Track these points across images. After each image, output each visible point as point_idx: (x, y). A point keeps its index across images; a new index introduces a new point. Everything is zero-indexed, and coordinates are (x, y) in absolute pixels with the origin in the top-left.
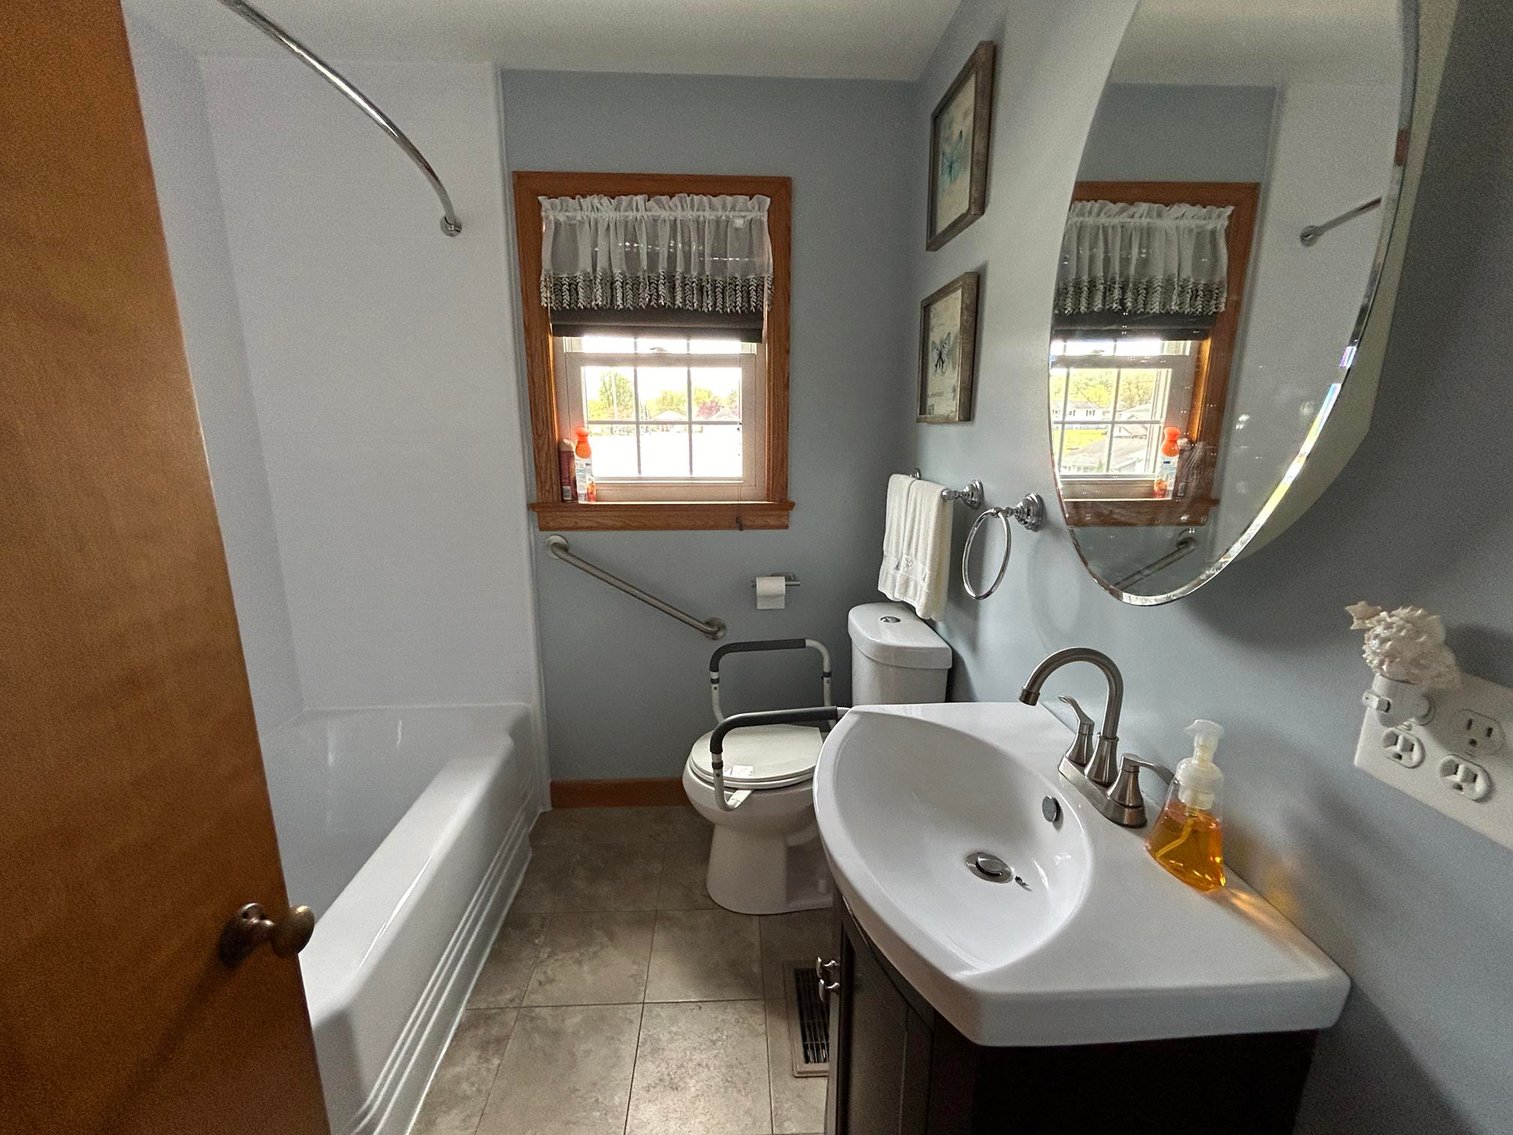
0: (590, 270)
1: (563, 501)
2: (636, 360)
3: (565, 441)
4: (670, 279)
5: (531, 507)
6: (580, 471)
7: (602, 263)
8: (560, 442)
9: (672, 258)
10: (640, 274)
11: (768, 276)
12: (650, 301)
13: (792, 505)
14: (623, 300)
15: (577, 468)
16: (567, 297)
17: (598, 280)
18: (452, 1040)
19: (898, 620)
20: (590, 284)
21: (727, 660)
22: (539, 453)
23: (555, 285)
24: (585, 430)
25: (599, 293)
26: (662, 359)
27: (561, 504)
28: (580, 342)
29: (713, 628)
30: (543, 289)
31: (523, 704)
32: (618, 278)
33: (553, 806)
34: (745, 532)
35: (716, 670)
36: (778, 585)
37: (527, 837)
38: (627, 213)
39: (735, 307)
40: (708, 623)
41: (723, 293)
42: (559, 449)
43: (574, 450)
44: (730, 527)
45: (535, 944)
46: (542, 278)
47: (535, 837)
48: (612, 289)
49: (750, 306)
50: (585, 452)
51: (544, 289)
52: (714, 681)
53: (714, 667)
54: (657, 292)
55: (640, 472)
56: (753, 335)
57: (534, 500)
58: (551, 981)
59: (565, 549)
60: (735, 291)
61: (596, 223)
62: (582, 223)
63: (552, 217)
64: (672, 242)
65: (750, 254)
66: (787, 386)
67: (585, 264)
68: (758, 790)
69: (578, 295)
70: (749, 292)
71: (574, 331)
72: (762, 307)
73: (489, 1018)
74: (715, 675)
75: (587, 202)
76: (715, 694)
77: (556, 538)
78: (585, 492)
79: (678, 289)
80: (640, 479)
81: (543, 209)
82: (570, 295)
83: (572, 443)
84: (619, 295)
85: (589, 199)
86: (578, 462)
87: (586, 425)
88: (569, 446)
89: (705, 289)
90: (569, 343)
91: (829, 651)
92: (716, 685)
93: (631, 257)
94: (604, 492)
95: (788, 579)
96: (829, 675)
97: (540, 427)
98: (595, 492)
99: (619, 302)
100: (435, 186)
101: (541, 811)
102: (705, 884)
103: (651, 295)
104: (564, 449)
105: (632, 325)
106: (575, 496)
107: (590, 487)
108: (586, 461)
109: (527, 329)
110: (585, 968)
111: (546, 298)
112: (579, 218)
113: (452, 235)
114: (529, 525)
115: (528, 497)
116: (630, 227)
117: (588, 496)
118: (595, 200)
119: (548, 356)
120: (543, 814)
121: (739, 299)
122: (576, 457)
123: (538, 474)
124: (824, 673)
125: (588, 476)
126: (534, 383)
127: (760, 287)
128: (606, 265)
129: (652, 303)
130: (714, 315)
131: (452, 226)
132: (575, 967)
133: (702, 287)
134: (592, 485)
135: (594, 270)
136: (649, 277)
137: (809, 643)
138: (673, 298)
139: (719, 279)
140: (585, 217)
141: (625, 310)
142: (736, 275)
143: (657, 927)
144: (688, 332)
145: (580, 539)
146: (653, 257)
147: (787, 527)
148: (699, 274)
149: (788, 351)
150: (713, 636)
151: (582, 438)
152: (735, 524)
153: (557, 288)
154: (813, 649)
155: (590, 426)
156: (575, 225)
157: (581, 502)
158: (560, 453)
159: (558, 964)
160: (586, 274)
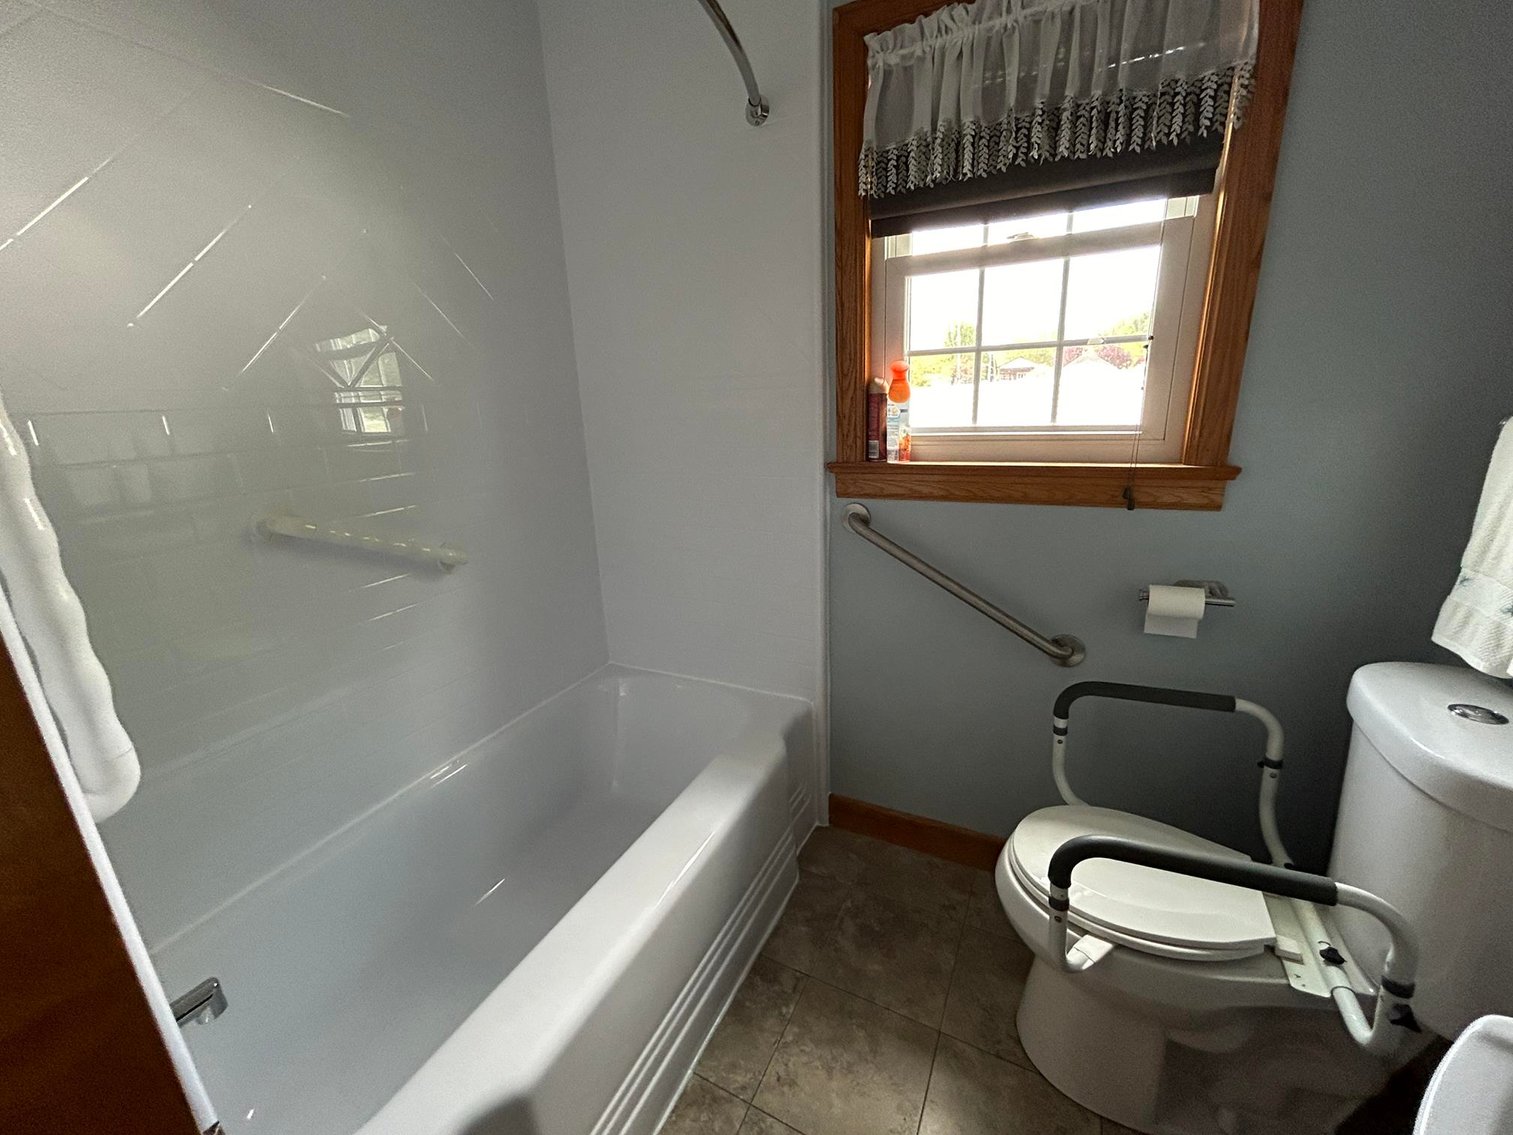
0: (927, 128)
1: (869, 460)
2: (984, 258)
3: (877, 380)
4: (1053, 115)
5: (829, 467)
6: (892, 419)
7: (946, 113)
8: (871, 381)
9: (1059, 79)
10: (1003, 119)
11: (1244, 65)
12: (1015, 156)
13: (1237, 471)
14: (973, 165)
15: (890, 415)
16: (893, 178)
17: (938, 141)
18: (673, 1112)
19: (1501, 720)
20: (926, 148)
21: (1082, 705)
22: (842, 398)
23: (878, 163)
24: (904, 364)
25: (938, 160)
26: (1024, 250)
27: (867, 464)
28: (907, 242)
29: (1063, 650)
30: (862, 172)
31: (804, 699)
32: (969, 131)
33: (830, 822)
34: (1140, 514)
35: (1064, 715)
36: (1193, 602)
37: (795, 859)
38: (991, 23)
39: (1168, 135)
40: (1056, 642)
41: (1147, 118)
42: (868, 391)
43: (887, 392)
44: (1111, 503)
45: (781, 1013)
46: (862, 156)
47: (805, 859)
48: (957, 151)
49: (1198, 127)
50: (901, 394)
51: (864, 171)
52: (1058, 731)
53: (1061, 710)
54: (1028, 141)
55: (975, 418)
56: (1195, 182)
57: (833, 458)
58: (792, 1084)
59: (865, 521)
60: (1172, 104)
61: (943, 56)
62: (922, 59)
63: (881, 64)
64: (1062, 50)
65: (1210, 35)
66: (1256, 263)
67: (921, 121)
68: (1125, 948)
69: (907, 171)
70: (1198, 104)
71: (900, 226)
72: (1223, 124)
73: (715, 1099)
74: (1061, 723)
75: (930, 23)
76: (1059, 751)
77: (859, 509)
78: (897, 448)
79: (1066, 127)
80: (975, 429)
81: (870, 53)
82: (897, 174)
83: (885, 383)
84: (968, 156)
85: (934, 16)
86: (892, 407)
87: (906, 358)
88: (882, 387)
89: (1114, 115)
90: (893, 246)
91: (1281, 722)
92: (1062, 738)
93: (992, 95)
94: (923, 449)
95: (1211, 593)
96: (1277, 765)
97: (846, 364)
98: (910, 449)
99: (967, 167)
100: (733, 52)
101: (817, 824)
102: (1015, 1016)
103: (1017, 148)
104: (874, 391)
105: (984, 201)
106: (884, 454)
107: (903, 442)
108: (902, 406)
109: (839, 233)
110: (834, 1084)
111: (866, 183)
112: (919, 52)
113: (757, 124)
114: (825, 488)
115: (826, 454)
116: (994, 44)
117: (900, 455)
118: (943, 15)
119: (863, 266)
120: (818, 829)
121: (1178, 120)
122: (889, 402)
123: (840, 424)
124: (1267, 759)
125: (903, 427)
126: (842, 305)
127: (1223, 89)
128: (951, 115)
129: (1019, 160)
130: (1125, 160)
131: (759, 109)
132: (822, 1074)
133: (1108, 115)
134: (907, 439)
135: (934, 129)
136: (1017, 119)
137: (1241, 705)
138: (1054, 146)
139: (1140, 94)
140: (927, 49)
141: (976, 181)
142: (1177, 76)
143: (938, 1059)
144: (1073, 199)
145: (884, 510)
146: (1026, 86)
147: (1218, 507)
148: (1105, 94)
149: (1267, 198)
150: (1064, 662)
151: (900, 375)
152: (1121, 499)
153: (880, 169)
154: (1246, 715)
155: (912, 358)
156: (911, 67)
157: (890, 461)
158: (869, 397)
159: (805, 1059)
160: (921, 138)
